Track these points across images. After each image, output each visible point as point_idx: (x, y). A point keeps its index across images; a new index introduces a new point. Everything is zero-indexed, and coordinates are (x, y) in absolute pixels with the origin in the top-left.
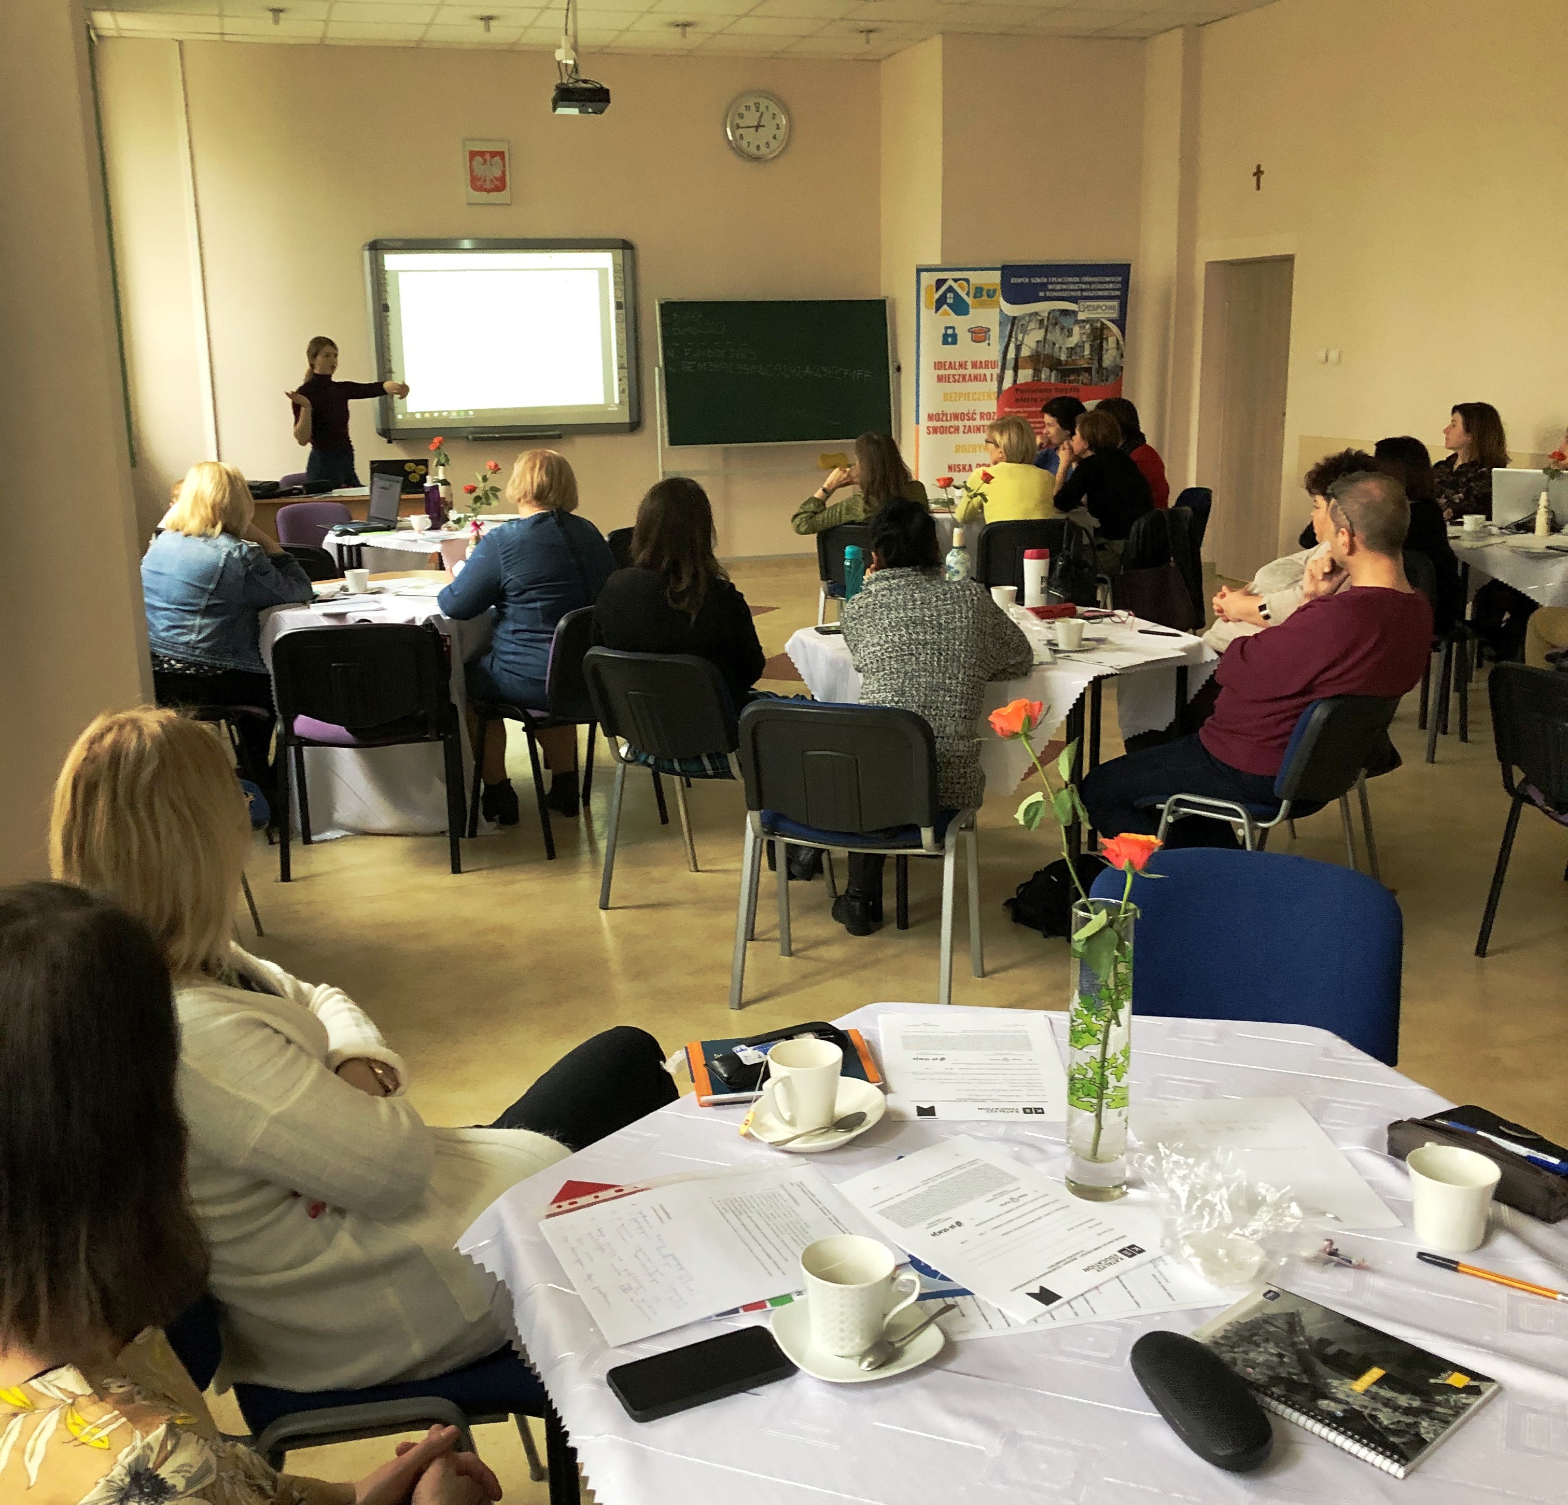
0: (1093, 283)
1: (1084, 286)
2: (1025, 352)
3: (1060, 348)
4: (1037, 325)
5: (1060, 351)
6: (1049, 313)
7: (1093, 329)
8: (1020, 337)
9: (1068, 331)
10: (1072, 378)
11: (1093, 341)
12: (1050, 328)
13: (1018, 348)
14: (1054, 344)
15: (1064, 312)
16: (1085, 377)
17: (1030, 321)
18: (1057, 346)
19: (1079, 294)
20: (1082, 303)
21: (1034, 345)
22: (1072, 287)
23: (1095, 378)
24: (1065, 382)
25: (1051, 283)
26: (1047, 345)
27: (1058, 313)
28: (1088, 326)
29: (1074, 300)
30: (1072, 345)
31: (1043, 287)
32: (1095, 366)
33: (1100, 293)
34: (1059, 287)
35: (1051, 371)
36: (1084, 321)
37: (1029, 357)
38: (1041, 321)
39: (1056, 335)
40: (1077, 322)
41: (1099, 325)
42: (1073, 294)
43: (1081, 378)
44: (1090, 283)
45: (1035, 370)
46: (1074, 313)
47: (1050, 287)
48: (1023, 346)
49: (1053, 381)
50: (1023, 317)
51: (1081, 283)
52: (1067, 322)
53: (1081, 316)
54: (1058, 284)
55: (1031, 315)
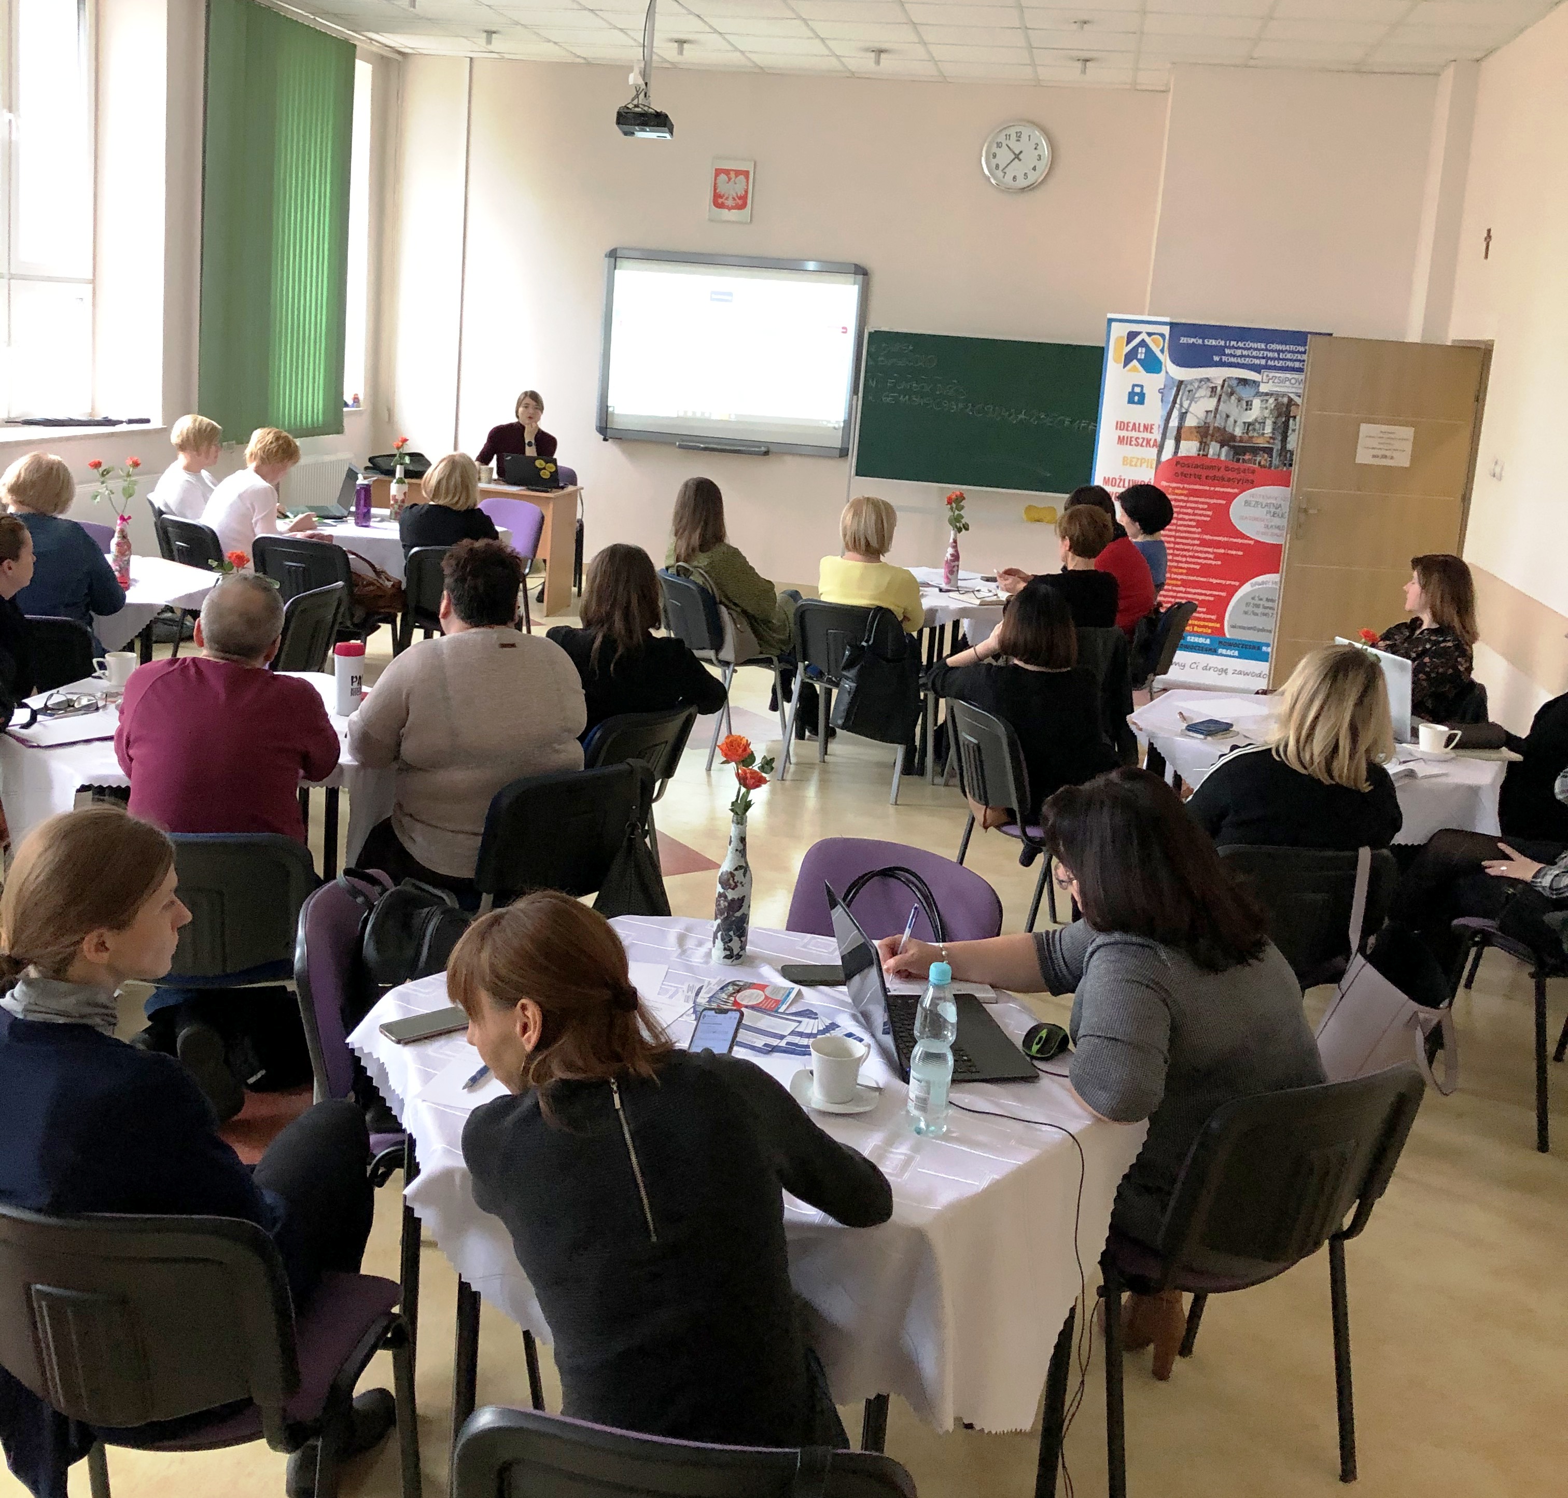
0: (1283, 351)
1: (1270, 354)
2: (1191, 422)
3: (1235, 422)
4: (1209, 393)
5: (1234, 426)
6: (1224, 381)
7: (1278, 405)
8: (1186, 404)
9: (1247, 402)
10: (1247, 457)
11: (1277, 418)
12: (1224, 397)
13: (1183, 416)
14: (1228, 416)
15: (1244, 382)
16: (1262, 458)
17: (1199, 387)
18: (1231, 420)
19: (1263, 362)
20: (1265, 373)
21: (1202, 415)
22: (1254, 353)
23: (1276, 461)
24: (1238, 460)
25: (1229, 347)
26: (1218, 416)
27: (1235, 383)
28: (1271, 400)
29: (1257, 369)
30: (1250, 420)
31: (1220, 351)
32: (1277, 446)
33: (1290, 364)
34: (1239, 352)
35: (1222, 446)
36: (1267, 394)
37: (1195, 427)
38: (1214, 389)
39: (1230, 407)
40: (1258, 394)
41: (1285, 400)
42: (1257, 362)
43: (1258, 459)
44: (1279, 352)
45: (1201, 443)
46: (1256, 384)
47: (1227, 351)
48: (1189, 415)
49: (1223, 458)
50: (1191, 382)
51: (1266, 350)
52: (1246, 392)
53: (1263, 388)
54: (1238, 349)
55: (1201, 380)
